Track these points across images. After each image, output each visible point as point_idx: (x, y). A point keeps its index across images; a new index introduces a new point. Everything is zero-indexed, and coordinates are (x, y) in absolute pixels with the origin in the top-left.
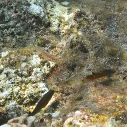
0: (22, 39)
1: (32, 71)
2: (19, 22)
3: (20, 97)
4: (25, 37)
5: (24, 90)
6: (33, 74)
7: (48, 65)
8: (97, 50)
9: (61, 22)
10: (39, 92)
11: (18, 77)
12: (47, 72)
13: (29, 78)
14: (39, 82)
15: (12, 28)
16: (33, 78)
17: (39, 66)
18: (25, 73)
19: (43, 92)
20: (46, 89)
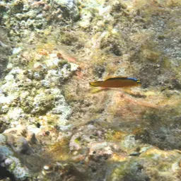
0: (43, 33)
1: (47, 73)
2: (41, 12)
3: (27, 104)
4: (46, 32)
5: (34, 96)
6: (47, 77)
7: (69, 67)
8: (133, 53)
9: (94, 15)
10: (52, 99)
11: (28, 80)
12: (66, 76)
13: (41, 81)
14: (54, 87)
15: (32, 19)
16: (46, 82)
17: (56, 68)
18: (37, 75)
19: (57, 99)
20: (62, 96)
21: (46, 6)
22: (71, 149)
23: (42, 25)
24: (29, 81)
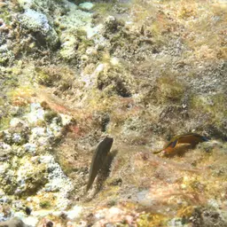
0: (10, 73)
1: (30, 134)
2: (5, 42)
3: (8, 182)
4: (15, 70)
5: (16, 169)
6: (31, 138)
9: (80, 40)
10: (44, 171)
13: (25, 146)
14: (43, 153)
16: (31, 145)
18: (17, 137)
19: (50, 171)
21: (11, 32)
23: (7, 60)
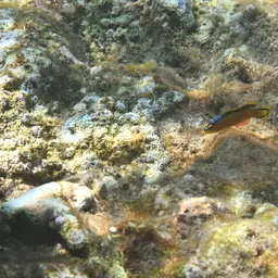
11: (106, 111)
12: (164, 109)
15: (124, 27)
17: (150, 96)
20: (156, 137)
22: (157, 207)
24: (108, 113)
